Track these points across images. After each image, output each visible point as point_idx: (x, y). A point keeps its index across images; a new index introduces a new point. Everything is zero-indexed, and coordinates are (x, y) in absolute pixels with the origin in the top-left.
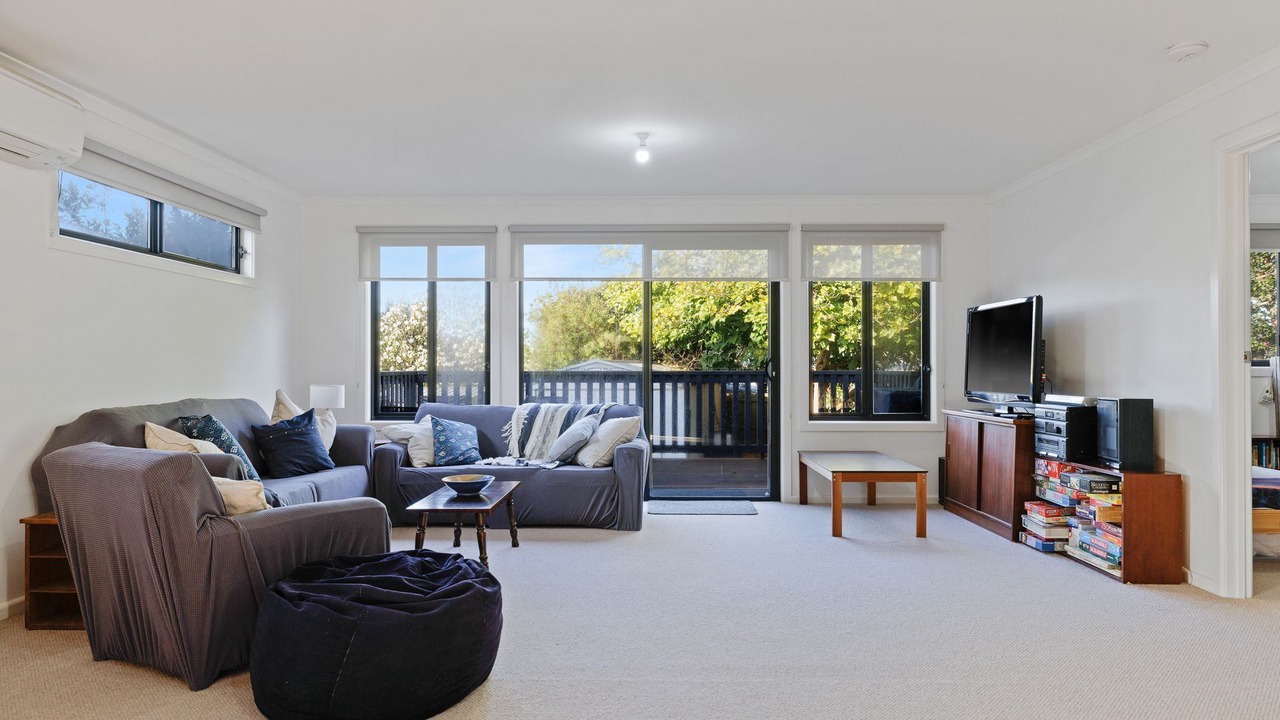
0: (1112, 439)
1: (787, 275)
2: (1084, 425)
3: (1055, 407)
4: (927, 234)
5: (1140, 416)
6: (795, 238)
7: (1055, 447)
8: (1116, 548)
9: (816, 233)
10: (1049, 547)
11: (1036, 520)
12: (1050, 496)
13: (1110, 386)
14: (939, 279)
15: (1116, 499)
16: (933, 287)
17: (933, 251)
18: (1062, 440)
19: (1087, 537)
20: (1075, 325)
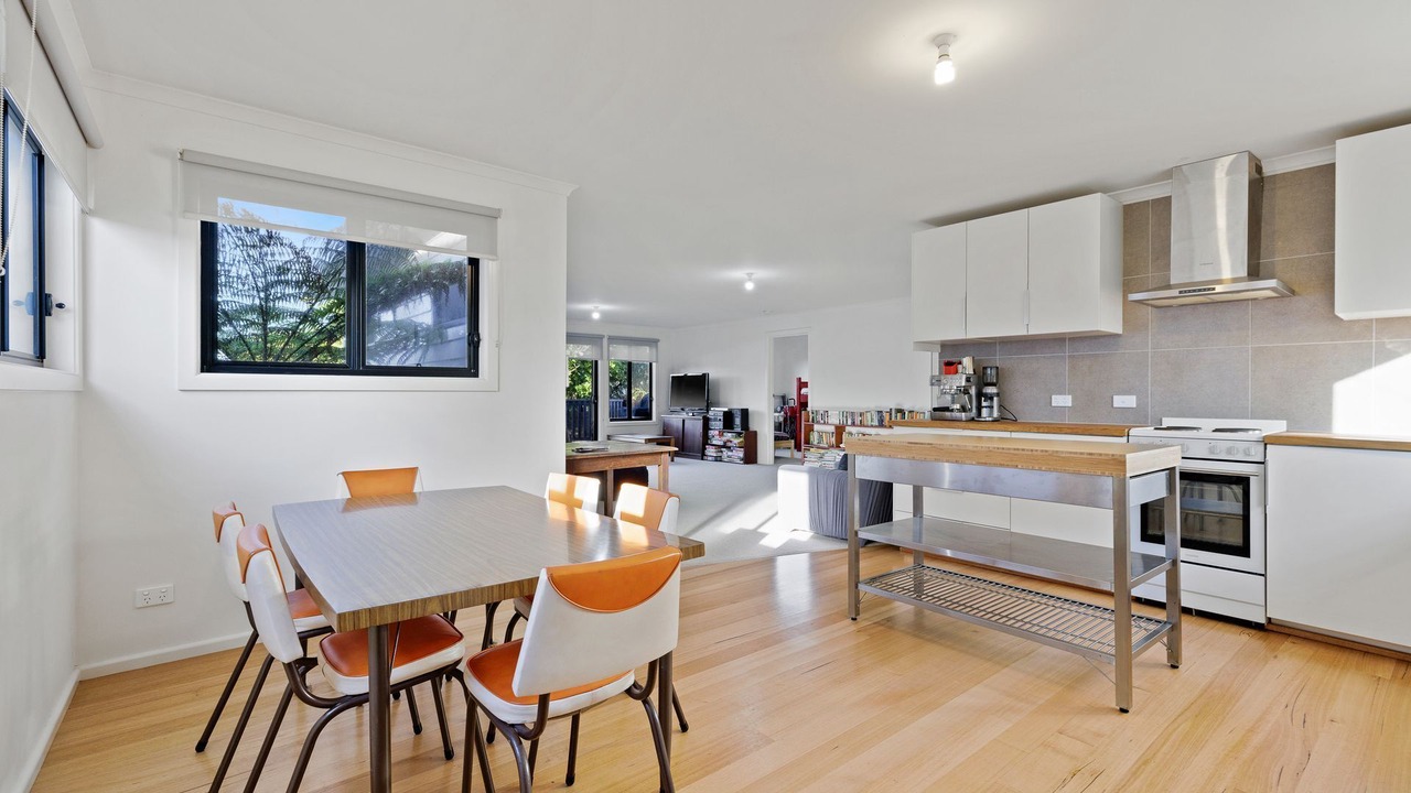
0: (738, 421)
1: (602, 358)
2: (728, 418)
3: (717, 412)
4: (652, 343)
5: (745, 413)
6: (605, 341)
7: (717, 425)
8: (741, 455)
9: (613, 340)
10: (718, 459)
11: (711, 451)
12: (714, 442)
13: (736, 404)
14: (657, 362)
15: (742, 439)
16: (654, 365)
17: (654, 350)
18: (722, 423)
19: (730, 453)
20: (717, 382)
